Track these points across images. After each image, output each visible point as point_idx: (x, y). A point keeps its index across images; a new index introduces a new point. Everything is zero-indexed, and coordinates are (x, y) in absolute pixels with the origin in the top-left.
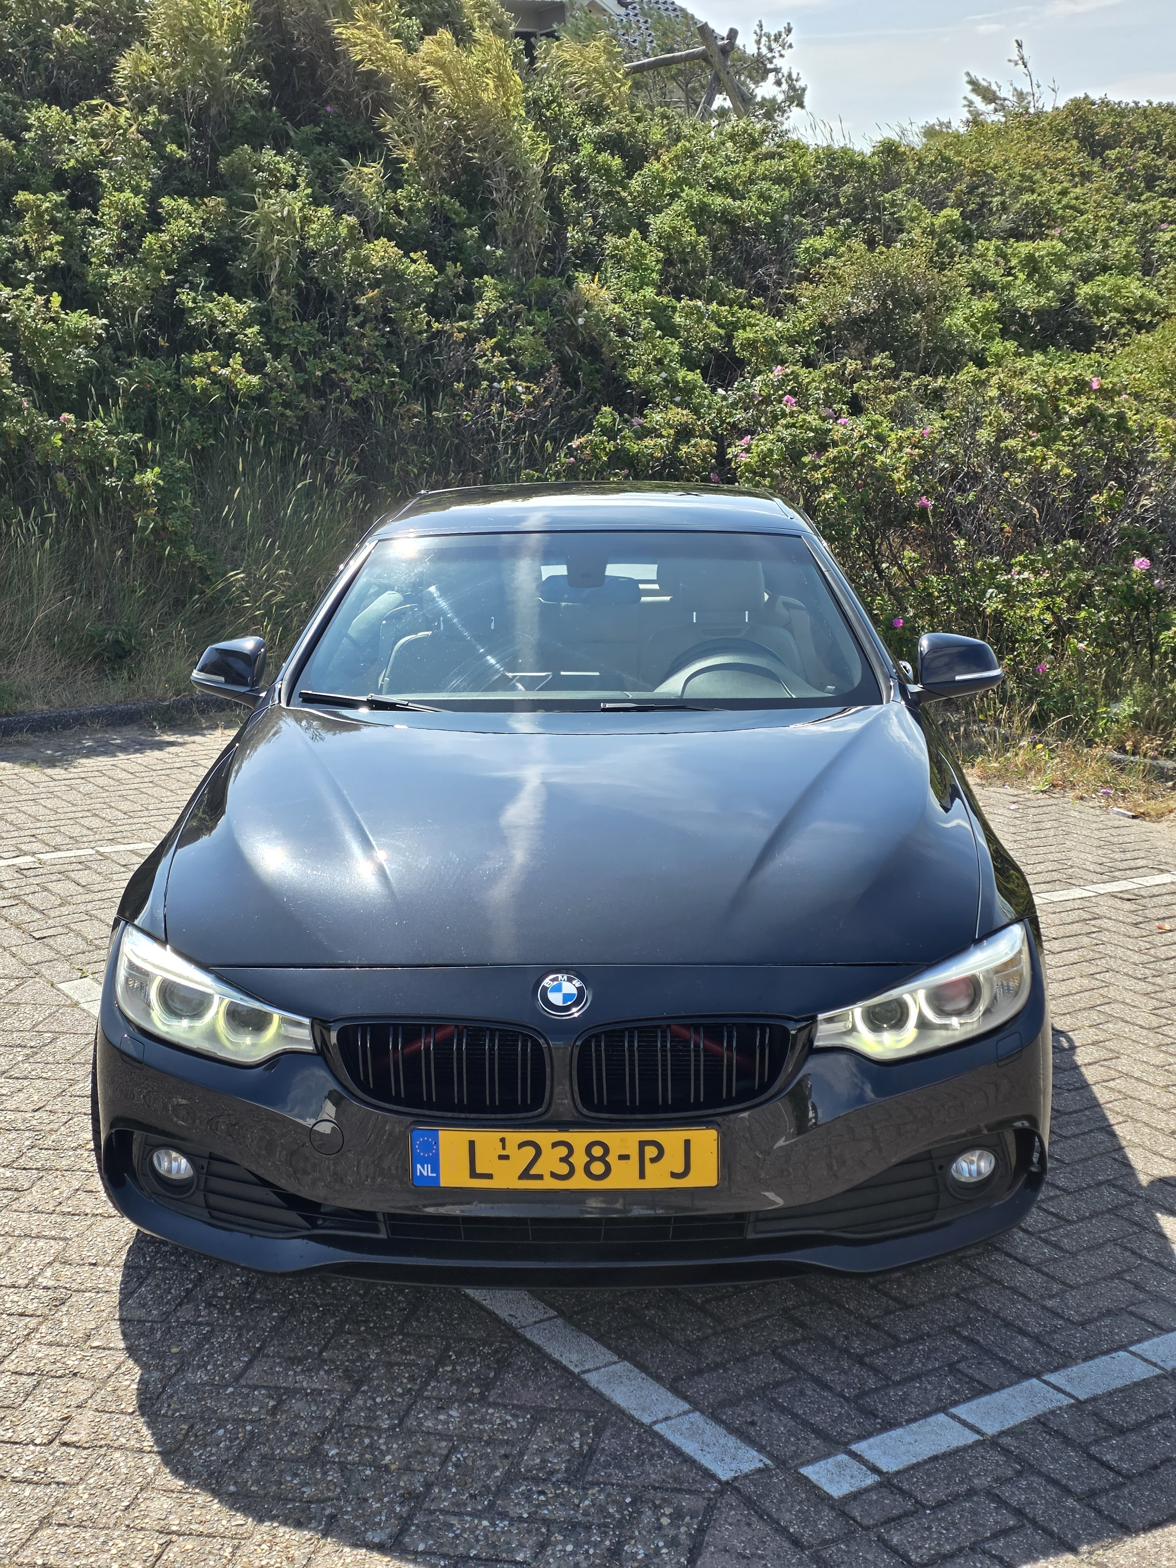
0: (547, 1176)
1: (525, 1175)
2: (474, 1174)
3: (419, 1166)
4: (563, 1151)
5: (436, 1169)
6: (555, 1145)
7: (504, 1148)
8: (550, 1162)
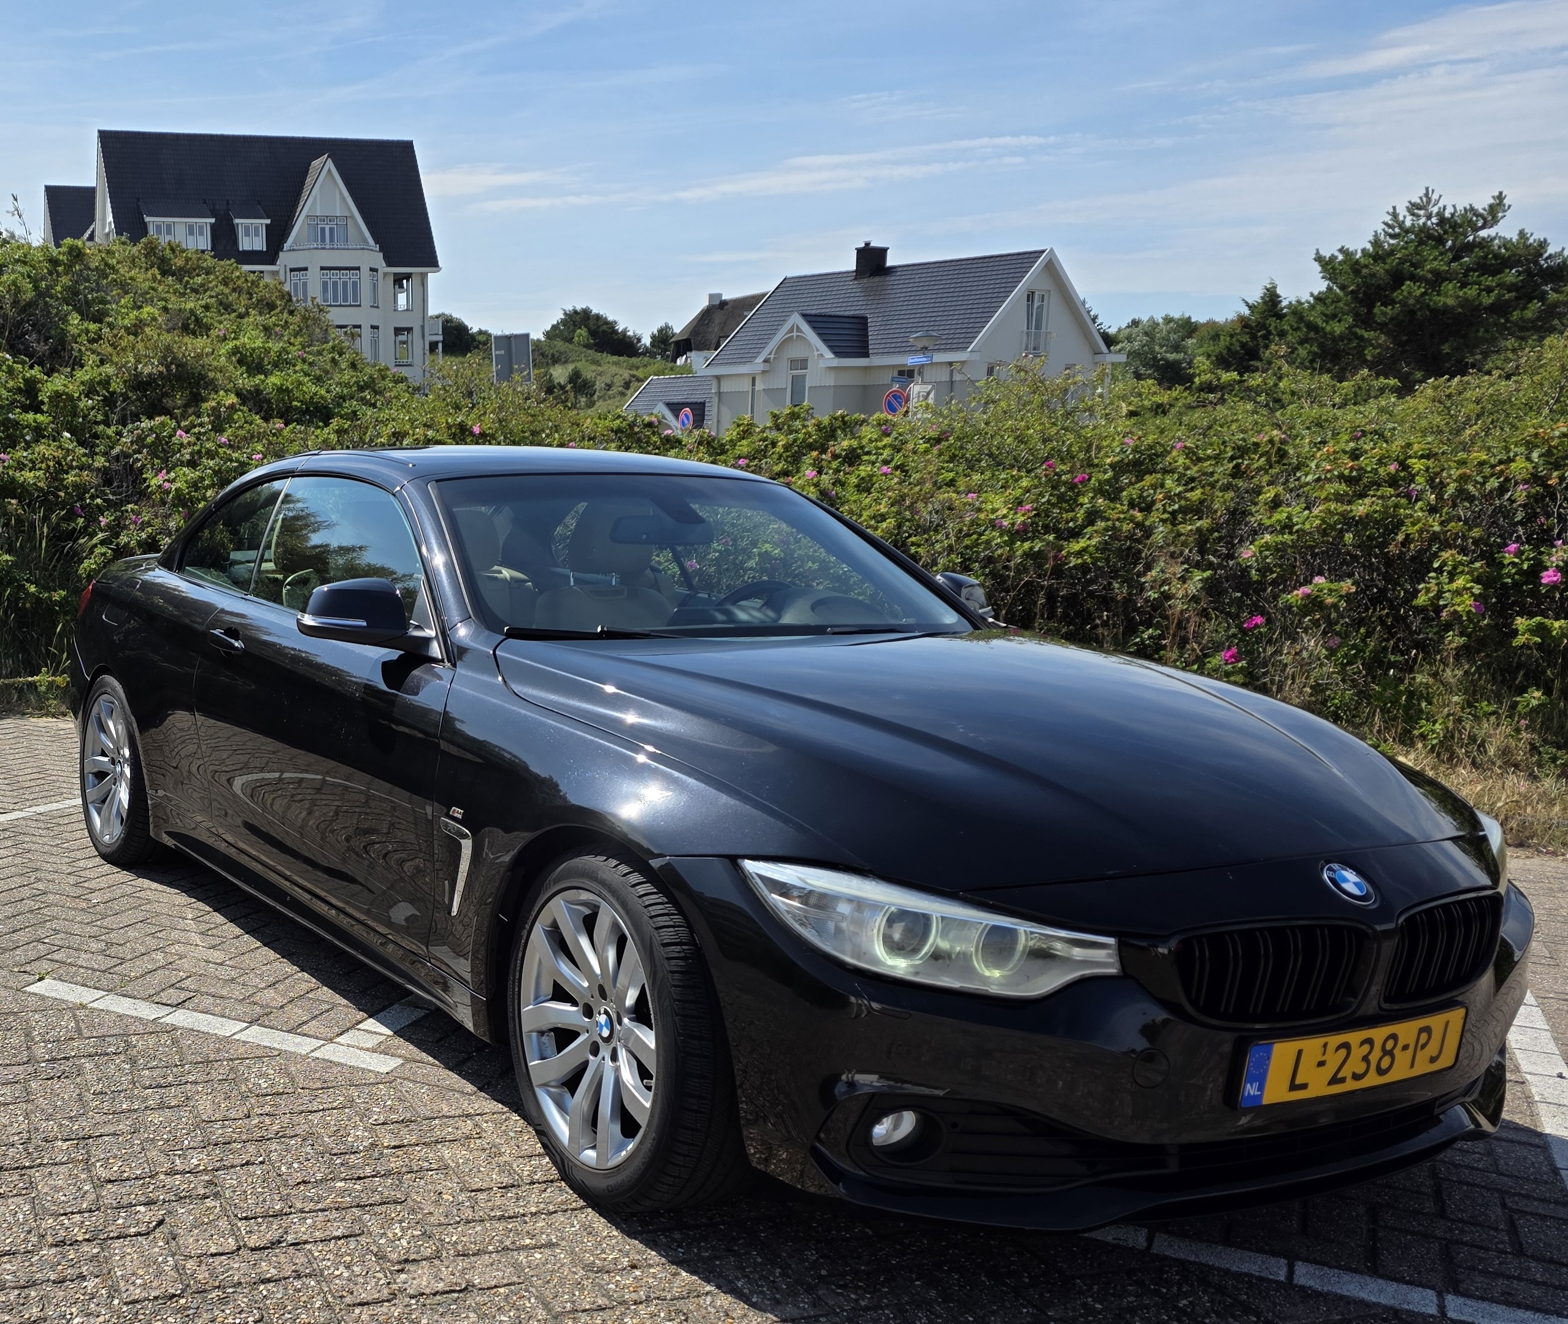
0: (1349, 1080)
1: (1335, 1080)
2: (1293, 1087)
3: (1248, 1086)
4: (1366, 1048)
5: (1261, 1088)
6: (1362, 1043)
7: (1324, 1054)
8: (1355, 1065)
